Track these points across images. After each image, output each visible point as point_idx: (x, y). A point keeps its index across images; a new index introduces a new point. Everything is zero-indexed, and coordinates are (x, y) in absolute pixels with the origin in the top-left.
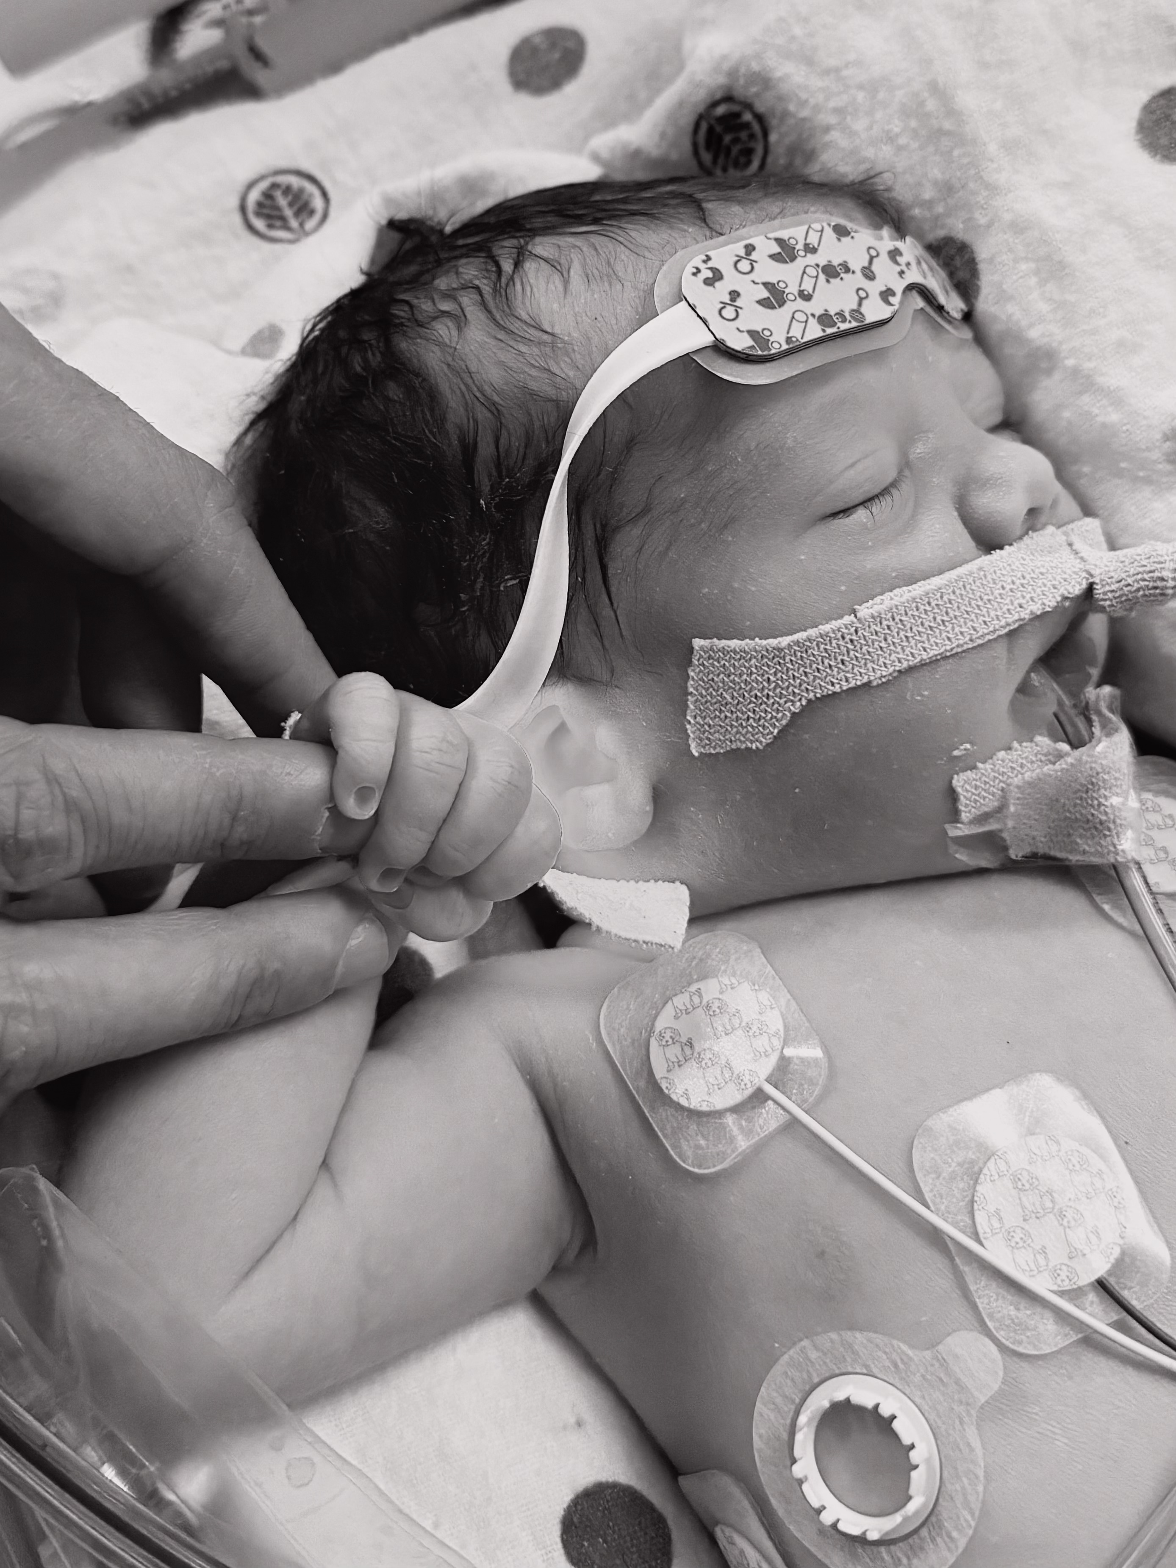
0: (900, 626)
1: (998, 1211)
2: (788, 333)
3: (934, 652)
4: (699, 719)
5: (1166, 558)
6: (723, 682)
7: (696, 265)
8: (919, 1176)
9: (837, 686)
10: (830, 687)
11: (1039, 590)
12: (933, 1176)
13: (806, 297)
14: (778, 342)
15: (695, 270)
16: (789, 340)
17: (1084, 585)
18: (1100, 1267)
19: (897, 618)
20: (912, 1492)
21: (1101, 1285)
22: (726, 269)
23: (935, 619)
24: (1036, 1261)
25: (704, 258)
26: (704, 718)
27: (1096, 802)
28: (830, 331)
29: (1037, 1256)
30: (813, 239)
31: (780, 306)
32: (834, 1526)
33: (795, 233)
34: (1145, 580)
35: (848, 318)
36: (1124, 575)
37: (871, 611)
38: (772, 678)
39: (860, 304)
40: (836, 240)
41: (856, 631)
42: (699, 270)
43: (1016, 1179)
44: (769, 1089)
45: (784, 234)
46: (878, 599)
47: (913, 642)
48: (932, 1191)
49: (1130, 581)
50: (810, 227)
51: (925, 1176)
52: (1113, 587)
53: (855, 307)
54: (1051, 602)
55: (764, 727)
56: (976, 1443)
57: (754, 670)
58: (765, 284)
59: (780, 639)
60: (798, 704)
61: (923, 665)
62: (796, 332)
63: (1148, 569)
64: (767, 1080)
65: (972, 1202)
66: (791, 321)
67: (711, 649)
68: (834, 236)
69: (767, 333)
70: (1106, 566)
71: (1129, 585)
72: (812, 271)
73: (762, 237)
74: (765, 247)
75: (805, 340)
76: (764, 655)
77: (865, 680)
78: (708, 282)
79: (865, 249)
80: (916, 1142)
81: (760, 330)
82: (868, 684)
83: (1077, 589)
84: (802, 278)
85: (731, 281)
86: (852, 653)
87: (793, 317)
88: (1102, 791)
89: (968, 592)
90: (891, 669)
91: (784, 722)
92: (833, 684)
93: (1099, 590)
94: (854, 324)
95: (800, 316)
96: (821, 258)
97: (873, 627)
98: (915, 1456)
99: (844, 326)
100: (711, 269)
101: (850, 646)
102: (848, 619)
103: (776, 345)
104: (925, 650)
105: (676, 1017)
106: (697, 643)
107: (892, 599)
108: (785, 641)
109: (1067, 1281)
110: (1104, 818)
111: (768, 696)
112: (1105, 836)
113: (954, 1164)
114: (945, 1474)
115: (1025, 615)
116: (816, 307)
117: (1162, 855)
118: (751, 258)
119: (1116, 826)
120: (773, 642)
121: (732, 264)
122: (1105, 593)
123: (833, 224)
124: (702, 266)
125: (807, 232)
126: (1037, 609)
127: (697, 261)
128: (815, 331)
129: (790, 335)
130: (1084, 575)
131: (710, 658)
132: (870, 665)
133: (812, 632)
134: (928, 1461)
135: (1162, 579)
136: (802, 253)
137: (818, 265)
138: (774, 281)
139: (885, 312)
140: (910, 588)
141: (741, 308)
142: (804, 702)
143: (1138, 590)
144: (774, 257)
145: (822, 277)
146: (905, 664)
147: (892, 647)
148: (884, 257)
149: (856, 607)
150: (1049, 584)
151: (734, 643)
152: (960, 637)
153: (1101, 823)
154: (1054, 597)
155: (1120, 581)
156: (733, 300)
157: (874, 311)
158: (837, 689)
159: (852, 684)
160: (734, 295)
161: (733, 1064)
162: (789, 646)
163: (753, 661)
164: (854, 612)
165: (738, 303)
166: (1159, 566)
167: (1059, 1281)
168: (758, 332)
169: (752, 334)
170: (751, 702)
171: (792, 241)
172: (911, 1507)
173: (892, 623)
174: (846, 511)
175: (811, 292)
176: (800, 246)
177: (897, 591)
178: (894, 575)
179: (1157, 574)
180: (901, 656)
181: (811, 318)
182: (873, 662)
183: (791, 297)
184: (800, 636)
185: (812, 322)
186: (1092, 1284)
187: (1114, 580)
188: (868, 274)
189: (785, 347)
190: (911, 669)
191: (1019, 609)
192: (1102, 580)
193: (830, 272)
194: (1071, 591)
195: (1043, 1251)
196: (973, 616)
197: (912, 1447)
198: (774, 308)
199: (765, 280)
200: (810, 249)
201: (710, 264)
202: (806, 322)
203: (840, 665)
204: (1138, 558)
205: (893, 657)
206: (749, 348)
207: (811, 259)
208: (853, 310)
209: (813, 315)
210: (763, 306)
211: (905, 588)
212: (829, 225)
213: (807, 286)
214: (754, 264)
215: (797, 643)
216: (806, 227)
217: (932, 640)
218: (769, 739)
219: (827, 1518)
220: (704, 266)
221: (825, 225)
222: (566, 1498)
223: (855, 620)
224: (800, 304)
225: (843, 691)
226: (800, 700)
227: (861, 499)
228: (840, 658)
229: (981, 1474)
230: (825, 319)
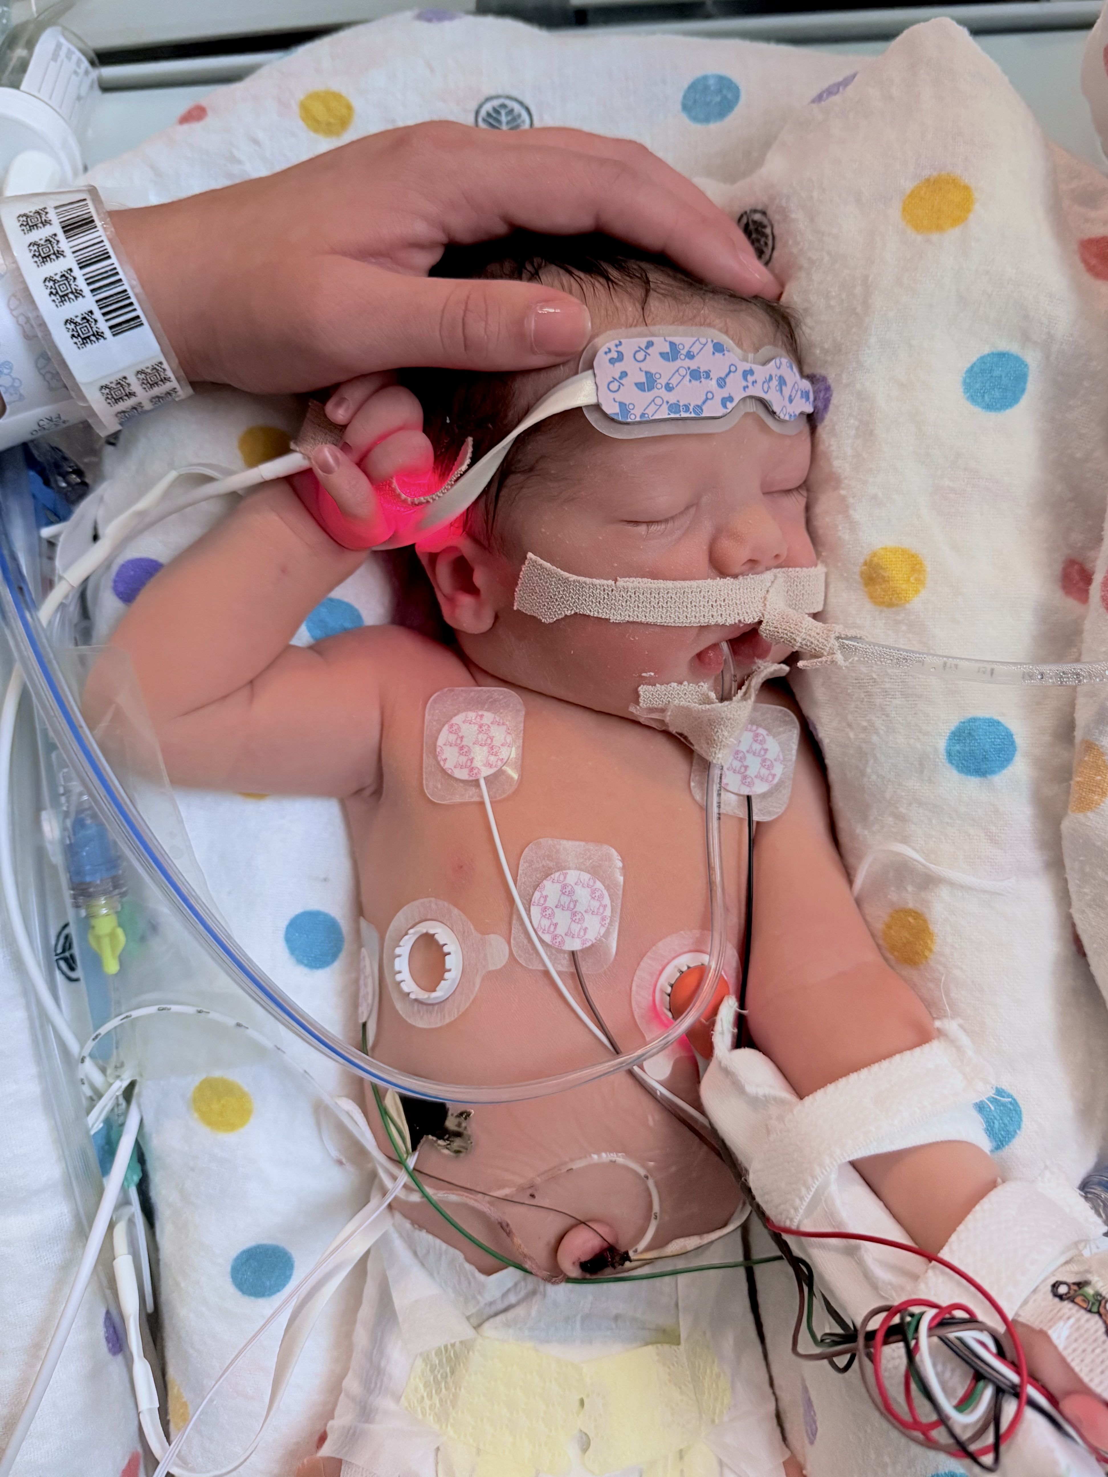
0: (637, 599)
1: (546, 897)
2: (644, 410)
3: (651, 620)
4: (521, 592)
5: (804, 631)
6: (537, 581)
7: (609, 347)
8: (521, 862)
9: (592, 613)
10: (588, 612)
11: (728, 612)
12: (528, 864)
13: (669, 388)
14: (635, 415)
15: (607, 350)
16: (642, 415)
17: (756, 620)
18: (576, 945)
19: (637, 594)
20: (438, 989)
21: (573, 954)
22: (628, 355)
23: (658, 603)
24: (550, 927)
25: (618, 343)
26: (524, 593)
27: (716, 730)
28: (672, 416)
29: (552, 926)
30: (695, 350)
31: (649, 390)
32: (399, 983)
33: (685, 341)
34: (787, 635)
35: (691, 410)
36: (779, 626)
37: (624, 584)
38: (561, 592)
39: (704, 402)
40: (712, 353)
41: (612, 591)
42: (610, 350)
43: (564, 887)
44: (482, 783)
45: (676, 340)
46: (632, 579)
47: (641, 610)
48: (523, 870)
49: (780, 631)
50: (698, 339)
51: (524, 862)
52: (771, 629)
53: (699, 403)
54: (730, 621)
55: (550, 614)
56: (477, 986)
57: (553, 584)
58: (647, 373)
59: (571, 575)
60: (569, 612)
61: (641, 623)
62: (650, 412)
63: (792, 630)
64: (485, 778)
65: (538, 885)
66: (651, 403)
67: (536, 562)
68: (712, 350)
69: (631, 407)
70: (774, 616)
71: (778, 632)
72: (682, 372)
73: (662, 339)
74: (661, 345)
75: (653, 418)
76: (560, 579)
77: (607, 617)
78: (612, 361)
79: (729, 364)
80: (530, 845)
81: (628, 404)
82: (608, 620)
83: (750, 619)
84: (674, 374)
85: (628, 364)
86: (606, 600)
87: (653, 400)
88: (722, 726)
89: (685, 597)
90: (623, 618)
91: (560, 617)
92: (590, 611)
93: (763, 626)
94: (693, 415)
95: (658, 401)
96: (693, 365)
97: (622, 593)
98: (447, 975)
99: (684, 415)
100: (618, 352)
101: (606, 597)
102: (611, 582)
103: (633, 417)
104: (645, 616)
105: (464, 722)
106: (530, 555)
107: (639, 583)
108: (573, 577)
109: (557, 944)
110: (716, 738)
111: (557, 600)
112: (714, 747)
113: (541, 865)
114: (458, 989)
115: (713, 622)
116: (671, 398)
117: (743, 770)
118: (648, 351)
119: (721, 745)
120: (566, 574)
121: (633, 352)
122: (766, 630)
123: (715, 341)
124: (613, 348)
125: (694, 343)
126: (721, 621)
127: (611, 345)
128: (664, 413)
129: (645, 412)
130: (760, 614)
131: (534, 566)
132: (613, 611)
133: (588, 580)
134: (454, 980)
135: (795, 640)
136: (683, 357)
137: (689, 368)
138: (653, 371)
139: (720, 411)
140: (652, 581)
141: (623, 385)
142: (573, 612)
143: (782, 637)
144: (662, 355)
145: (688, 377)
146: (631, 619)
147: (628, 608)
148: (740, 372)
149: (618, 578)
150: (736, 611)
151: (548, 565)
152: (668, 618)
153: (714, 740)
154: (735, 619)
155: (776, 628)
156: (621, 378)
157: (712, 409)
158: (592, 614)
159: (600, 616)
160: (624, 374)
161: (475, 761)
162: (574, 581)
163: (554, 579)
164: (616, 581)
165: (623, 381)
166: (797, 633)
167: (554, 942)
168: (626, 405)
169: (622, 405)
170: (548, 598)
171: (681, 347)
172: (434, 995)
173: (633, 595)
174: (636, 523)
175: (674, 386)
176: (684, 352)
177: (645, 580)
178: (648, 570)
179: (794, 636)
180: (631, 614)
181: (665, 403)
182: (615, 610)
183: (659, 386)
184: (582, 579)
185: (665, 407)
186: (569, 951)
187: (774, 625)
188: (722, 383)
189: (638, 419)
190: (633, 623)
191: (711, 617)
192: (767, 622)
193: (695, 375)
194: (747, 620)
195: (556, 925)
196: (681, 611)
197: (449, 970)
198: (643, 390)
199: (648, 370)
200: (690, 356)
201: (620, 349)
202: (661, 406)
203: (598, 604)
204: (791, 621)
205: (627, 612)
206: (614, 414)
207: (687, 363)
208: (698, 406)
209: (668, 402)
210: (638, 388)
211: (650, 580)
212: (712, 341)
213: (674, 382)
214: (647, 356)
215: (579, 582)
216: (695, 339)
217: (652, 613)
218: (551, 621)
219: (399, 977)
220: (615, 349)
221: (709, 340)
222: (299, 910)
223: (614, 584)
224: (663, 392)
225: (593, 617)
226: (571, 610)
227: (647, 520)
228: (598, 600)
229: (472, 998)
230: (674, 407)
